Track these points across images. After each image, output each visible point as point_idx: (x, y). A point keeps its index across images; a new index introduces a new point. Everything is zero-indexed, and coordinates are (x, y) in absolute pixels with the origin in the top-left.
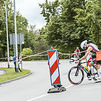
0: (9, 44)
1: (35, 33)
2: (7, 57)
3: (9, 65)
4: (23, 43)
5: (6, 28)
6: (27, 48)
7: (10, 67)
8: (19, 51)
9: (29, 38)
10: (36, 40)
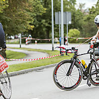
0: (54, 23)
1: (84, 12)
2: (51, 38)
3: (53, 48)
4: (70, 23)
5: (51, 5)
6: (75, 29)
7: (54, 49)
8: (65, 32)
9: (77, 18)
10: (85, 21)
